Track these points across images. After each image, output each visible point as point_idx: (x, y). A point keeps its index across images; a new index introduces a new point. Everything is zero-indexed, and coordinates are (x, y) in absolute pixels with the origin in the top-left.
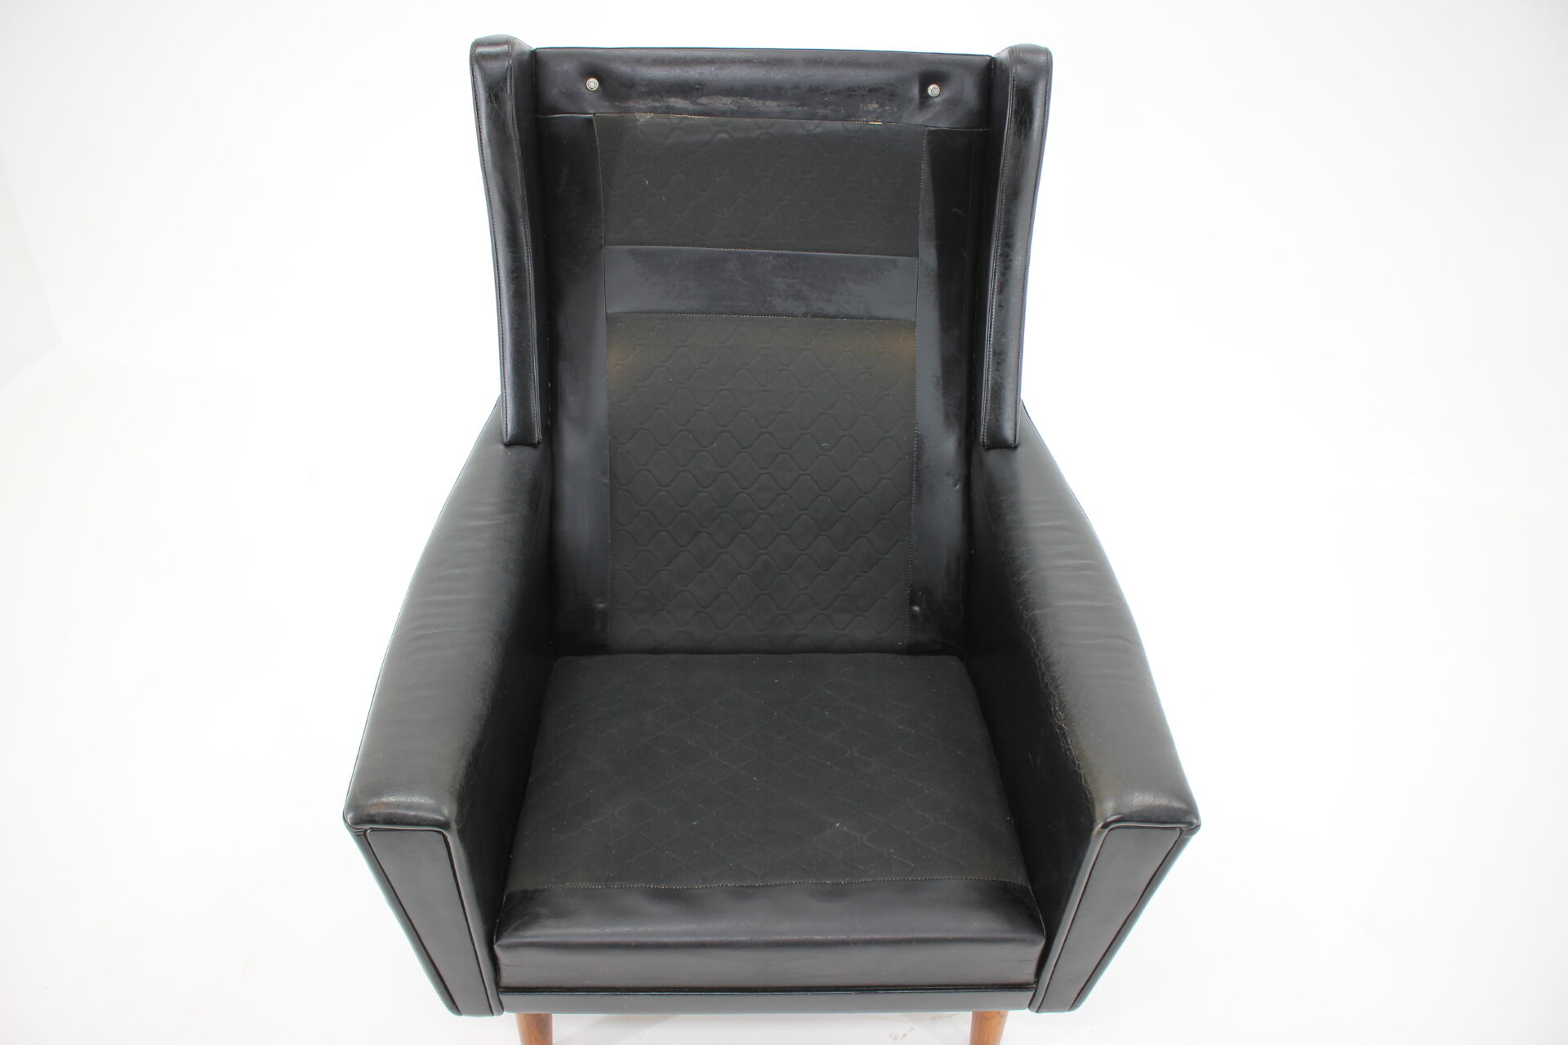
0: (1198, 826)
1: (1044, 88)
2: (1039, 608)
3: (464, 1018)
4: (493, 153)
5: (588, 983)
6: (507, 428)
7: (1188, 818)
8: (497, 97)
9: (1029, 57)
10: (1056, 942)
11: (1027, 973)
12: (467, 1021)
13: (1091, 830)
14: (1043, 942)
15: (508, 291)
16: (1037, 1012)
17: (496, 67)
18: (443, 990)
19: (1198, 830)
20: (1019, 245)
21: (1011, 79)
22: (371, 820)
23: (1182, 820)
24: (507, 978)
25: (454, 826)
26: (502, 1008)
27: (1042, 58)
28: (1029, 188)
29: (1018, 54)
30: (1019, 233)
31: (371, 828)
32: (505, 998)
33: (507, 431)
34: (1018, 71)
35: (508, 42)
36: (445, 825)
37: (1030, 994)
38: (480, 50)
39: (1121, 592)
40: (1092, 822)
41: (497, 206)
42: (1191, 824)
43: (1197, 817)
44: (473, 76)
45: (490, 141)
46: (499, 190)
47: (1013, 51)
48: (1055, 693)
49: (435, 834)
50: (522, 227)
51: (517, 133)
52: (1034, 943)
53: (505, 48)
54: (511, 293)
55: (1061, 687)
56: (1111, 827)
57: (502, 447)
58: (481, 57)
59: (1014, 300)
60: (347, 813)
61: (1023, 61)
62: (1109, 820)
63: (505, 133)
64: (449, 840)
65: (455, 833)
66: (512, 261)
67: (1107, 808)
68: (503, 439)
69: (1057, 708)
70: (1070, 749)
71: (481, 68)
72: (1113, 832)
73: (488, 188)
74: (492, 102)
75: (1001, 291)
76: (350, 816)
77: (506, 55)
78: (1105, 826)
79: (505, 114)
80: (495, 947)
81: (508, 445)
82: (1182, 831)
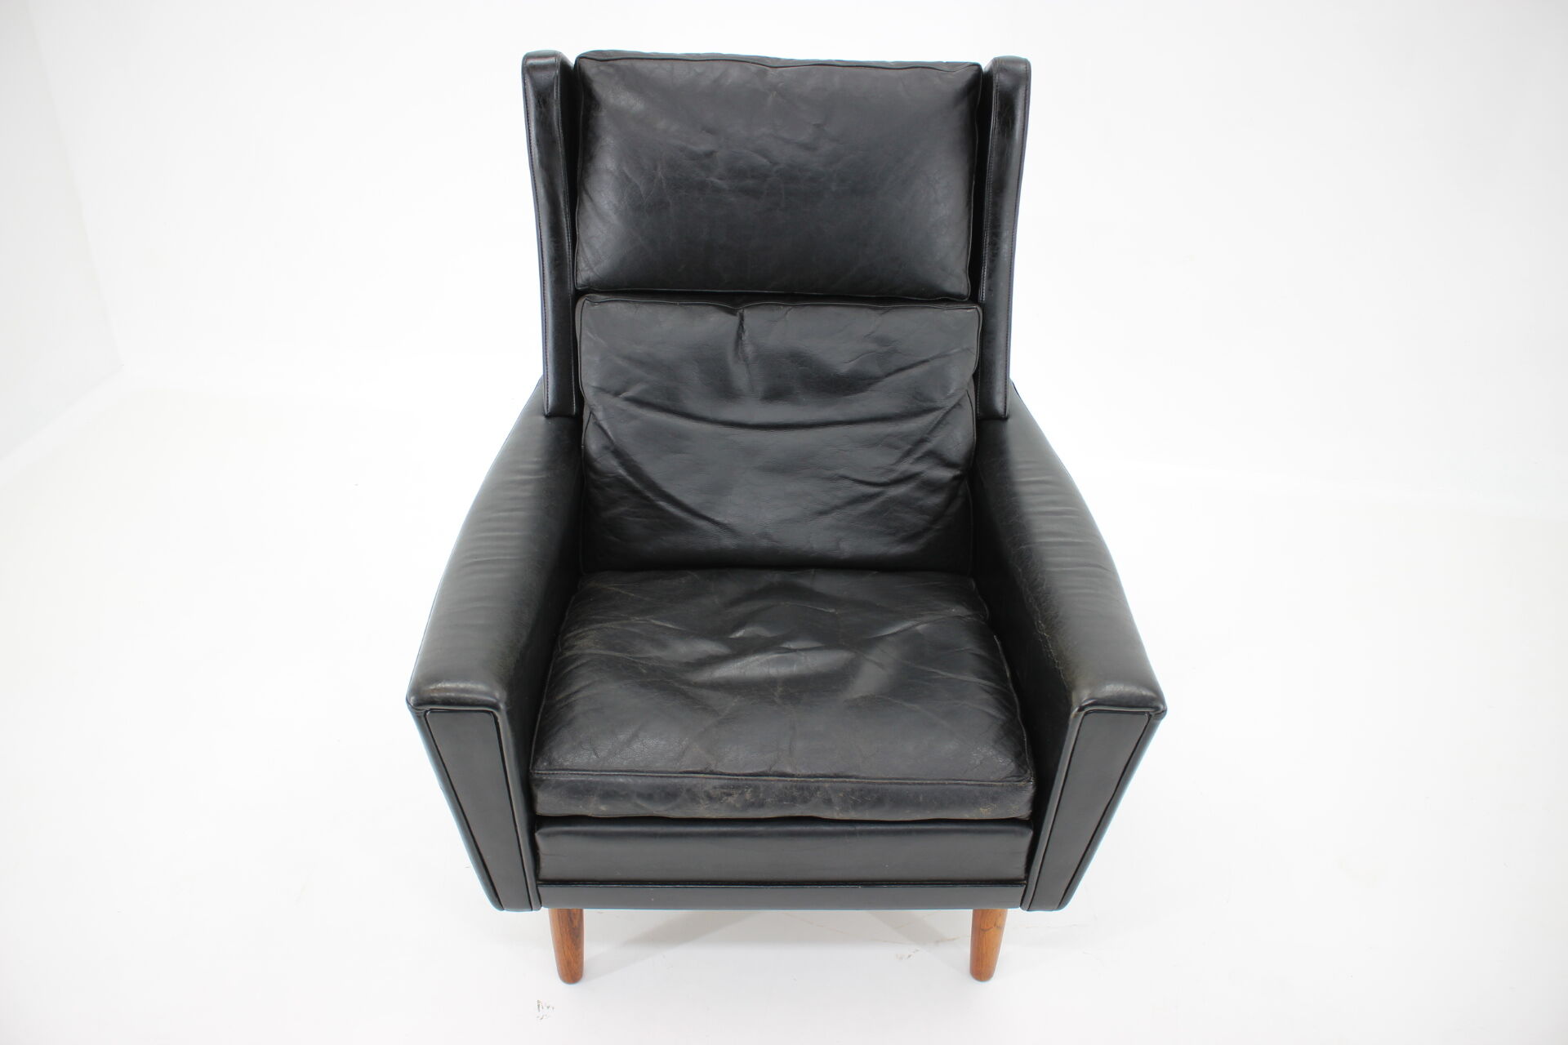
0: (1164, 712)
1: (1024, 92)
2: (1025, 544)
3: (505, 912)
4: (540, 152)
5: (619, 875)
6: (548, 401)
7: (1155, 704)
8: (545, 102)
9: (1011, 66)
10: (1042, 833)
11: (1018, 871)
12: (509, 915)
13: (1068, 714)
14: (1031, 833)
15: (551, 277)
16: (1028, 910)
17: (545, 77)
18: (488, 881)
19: (1165, 715)
20: (1005, 234)
21: (994, 85)
22: (432, 702)
23: (1149, 705)
24: (547, 871)
25: (502, 706)
26: (540, 903)
27: (1022, 67)
28: (1012, 182)
29: (1001, 65)
30: (1006, 223)
31: (431, 709)
32: (542, 890)
33: (547, 404)
34: (1001, 79)
35: (555, 55)
36: (495, 706)
37: (1022, 889)
38: (531, 62)
39: (1099, 533)
40: (1068, 706)
41: (543, 200)
42: (1157, 708)
43: (1163, 702)
44: (524, 84)
45: (538, 141)
46: (545, 186)
47: (996, 61)
48: (1037, 609)
49: (486, 715)
50: (564, 220)
51: (562, 135)
52: (1022, 834)
53: (552, 60)
54: (554, 279)
55: (1043, 605)
56: (1087, 710)
57: (543, 419)
58: (530, 69)
59: (1002, 285)
60: (410, 697)
61: (1005, 69)
62: (1083, 705)
63: (551, 134)
64: (499, 721)
65: (504, 713)
66: (555, 250)
67: (1083, 695)
68: (544, 411)
69: (1040, 622)
70: (1050, 652)
71: (531, 77)
72: (1089, 716)
73: (535, 184)
74: (540, 107)
75: (990, 277)
76: (412, 698)
77: (553, 66)
78: (1081, 709)
79: (552, 118)
80: (536, 834)
81: (548, 417)
82: (1150, 716)
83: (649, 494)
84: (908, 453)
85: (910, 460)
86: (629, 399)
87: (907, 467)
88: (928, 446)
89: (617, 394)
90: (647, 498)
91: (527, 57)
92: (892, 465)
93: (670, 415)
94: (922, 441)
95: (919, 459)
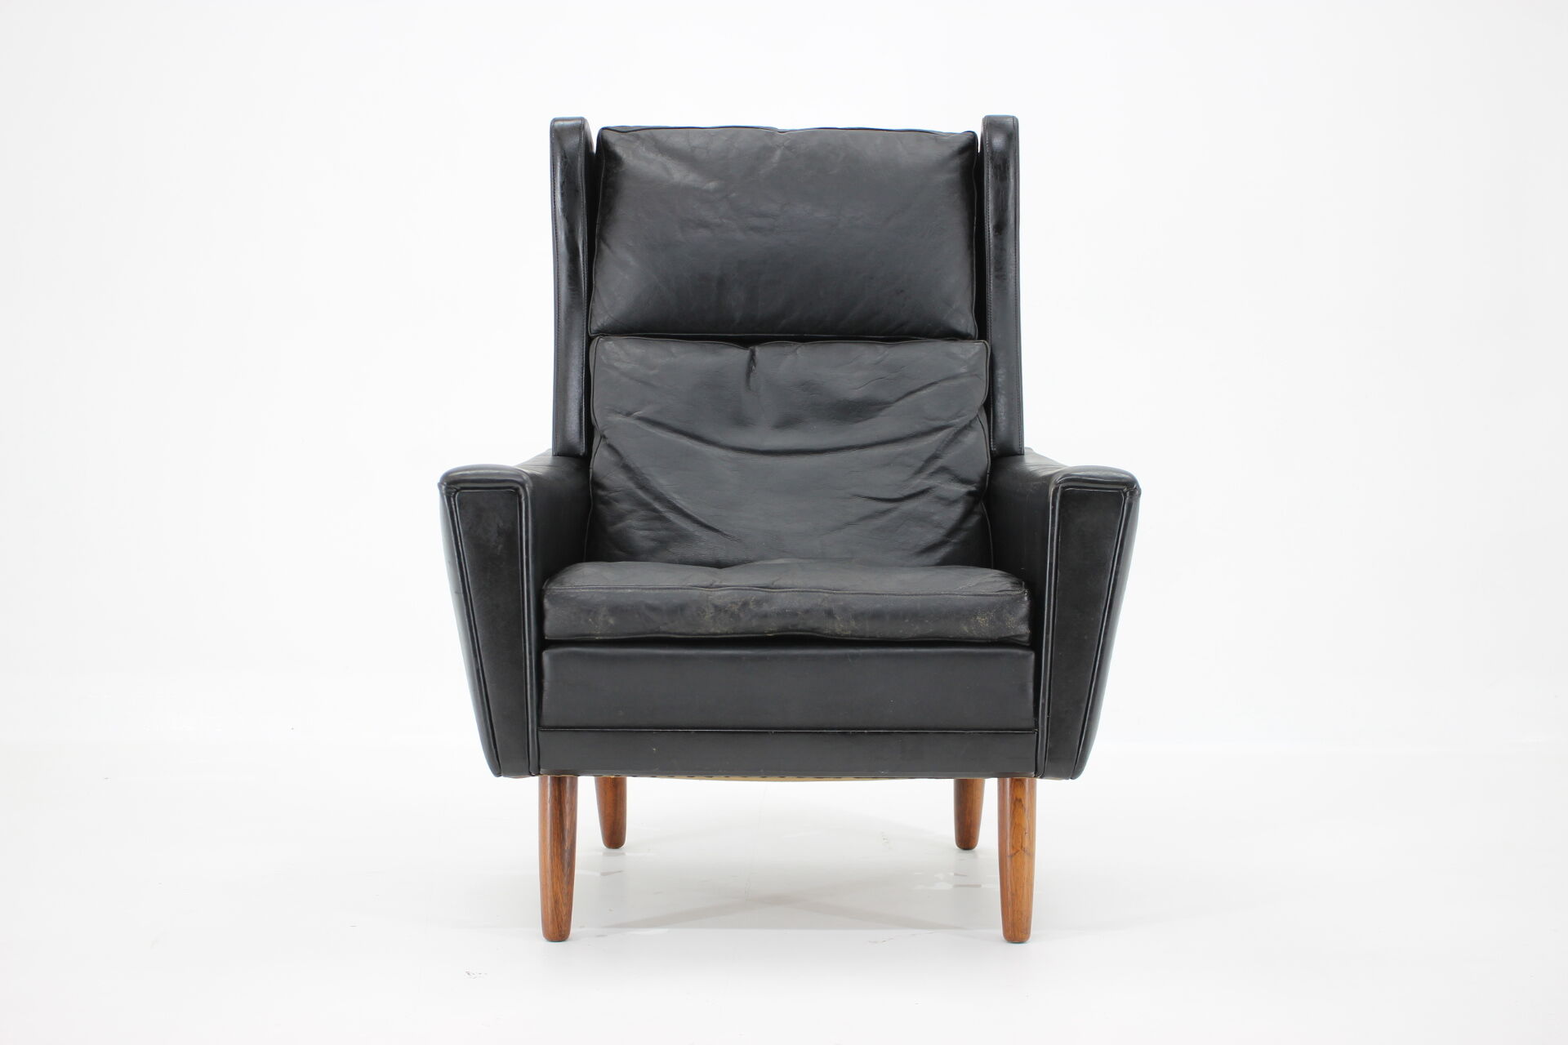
4: (563, 201)
5: (621, 717)
14: (1033, 656)
15: (566, 324)
21: (988, 152)
22: (463, 481)
23: (1125, 483)
31: (461, 488)
41: (563, 248)
52: (1025, 658)
53: (579, 122)
58: (558, 130)
63: (575, 185)
66: (572, 297)
71: (558, 142)
77: (579, 128)
83: (657, 506)
84: (920, 471)
85: (923, 475)
86: (640, 418)
87: (920, 483)
88: (939, 463)
89: (629, 414)
90: (655, 510)
91: (555, 120)
92: (904, 481)
93: (681, 436)
94: (935, 457)
95: (932, 474)
